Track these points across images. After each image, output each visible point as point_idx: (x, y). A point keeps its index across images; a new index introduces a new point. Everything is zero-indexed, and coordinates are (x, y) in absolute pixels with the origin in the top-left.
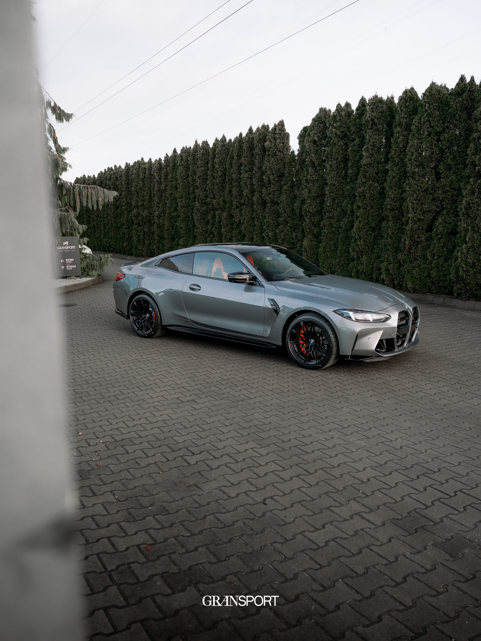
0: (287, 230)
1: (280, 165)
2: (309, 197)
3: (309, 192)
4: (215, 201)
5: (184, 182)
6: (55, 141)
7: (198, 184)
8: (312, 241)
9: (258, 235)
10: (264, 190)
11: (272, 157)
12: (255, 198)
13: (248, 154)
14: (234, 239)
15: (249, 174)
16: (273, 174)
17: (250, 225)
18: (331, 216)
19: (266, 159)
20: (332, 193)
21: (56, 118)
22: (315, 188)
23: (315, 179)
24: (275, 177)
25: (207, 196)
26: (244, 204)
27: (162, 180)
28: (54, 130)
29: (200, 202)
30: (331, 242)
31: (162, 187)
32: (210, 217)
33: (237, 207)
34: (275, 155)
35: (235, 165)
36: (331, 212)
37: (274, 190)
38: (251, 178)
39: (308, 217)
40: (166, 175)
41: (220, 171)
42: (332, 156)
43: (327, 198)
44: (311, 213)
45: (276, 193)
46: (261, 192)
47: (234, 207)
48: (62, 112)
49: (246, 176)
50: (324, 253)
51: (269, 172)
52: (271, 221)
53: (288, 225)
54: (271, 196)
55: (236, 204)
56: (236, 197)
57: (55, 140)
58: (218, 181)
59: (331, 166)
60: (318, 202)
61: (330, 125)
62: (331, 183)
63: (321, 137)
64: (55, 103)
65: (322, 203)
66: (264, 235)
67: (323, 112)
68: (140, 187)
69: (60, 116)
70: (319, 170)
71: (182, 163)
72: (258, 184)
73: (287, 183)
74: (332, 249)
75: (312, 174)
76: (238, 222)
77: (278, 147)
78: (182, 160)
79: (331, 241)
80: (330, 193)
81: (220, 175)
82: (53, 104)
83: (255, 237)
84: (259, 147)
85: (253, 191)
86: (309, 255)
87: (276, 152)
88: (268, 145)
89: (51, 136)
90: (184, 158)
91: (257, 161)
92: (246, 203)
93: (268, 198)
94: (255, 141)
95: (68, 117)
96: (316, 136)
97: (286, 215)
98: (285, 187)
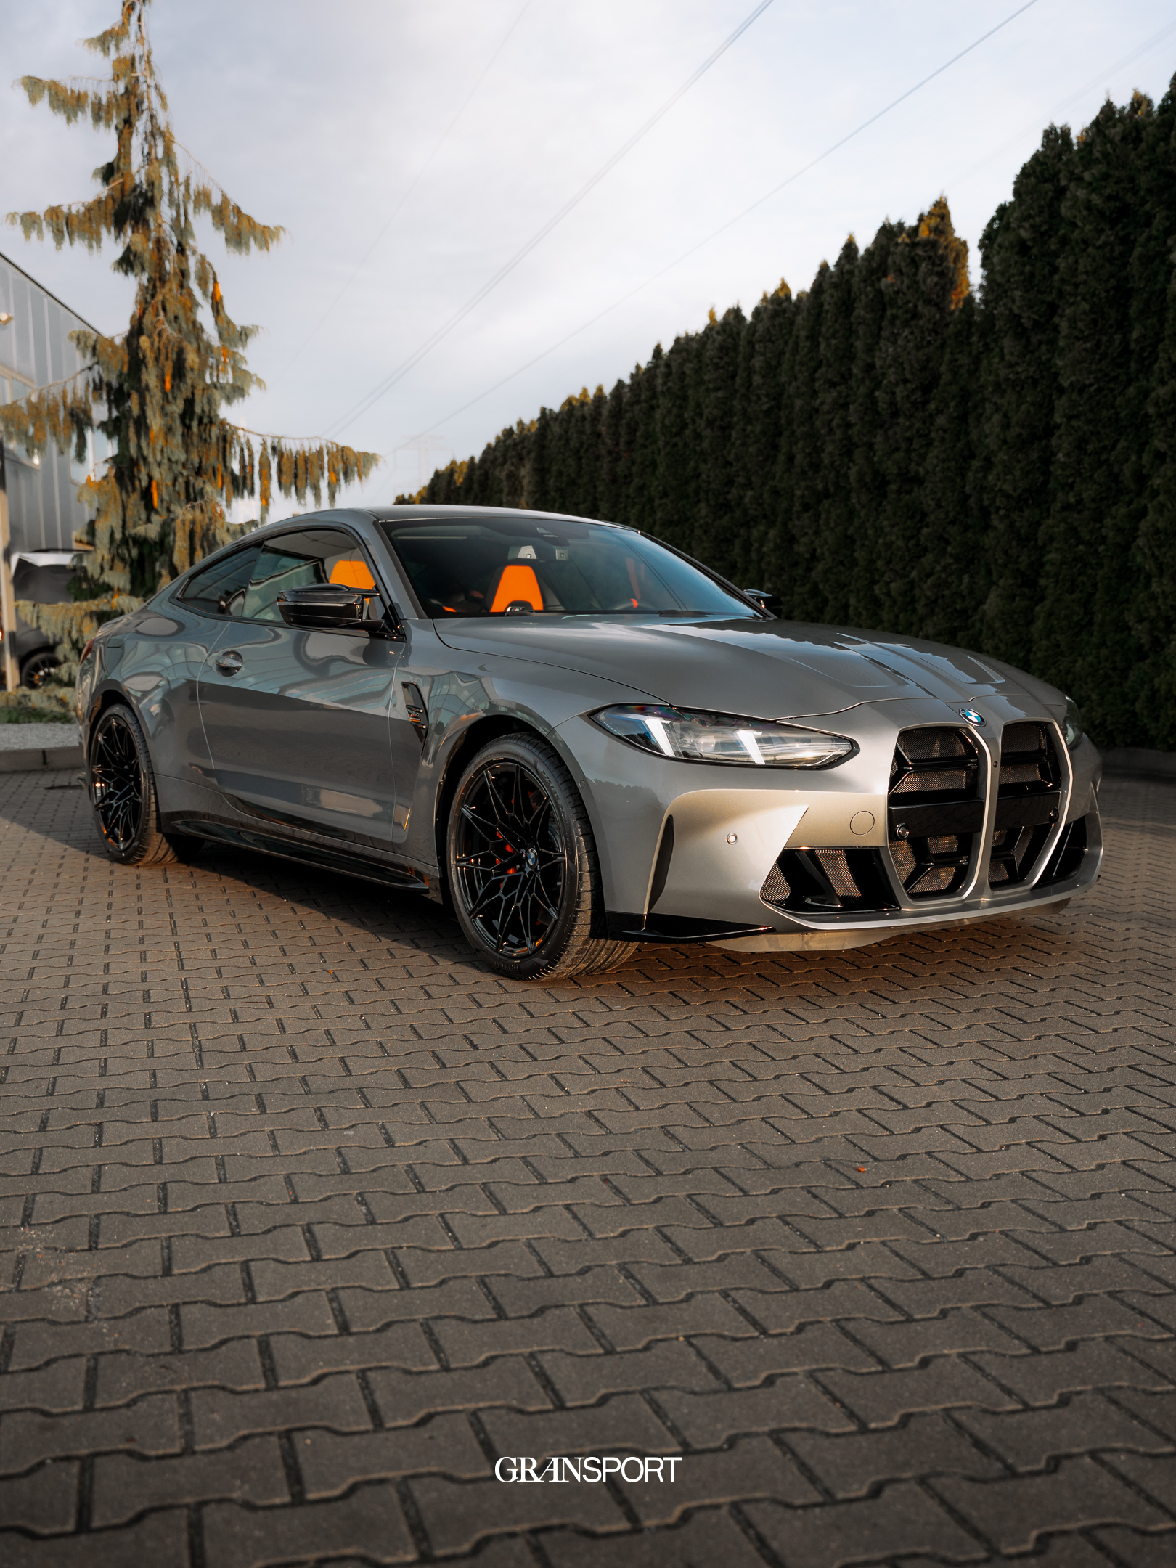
0: (944, 569)
1: (931, 349)
2: (1005, 442)
3: (1006, 426)
4: (750, 493)
5: (675, 445)
6: (217, 307)
7: (705, 444)
8: (1013, 597)
9: (862, 594)
10: (879, 439)
11: (906, 324)
12: (853, 472)
13: (837, 326)
14: (796, 613)
15: (840, 393)
16: (905, 381)
17: (842, 563)
18: (1072, 500)
19: (885, 334)
20: (1077, 417)
21: (227, 240)
22: (1023, 407)
23: (1023, 376)
24: (913, 391)
25: (730, 482)
26: (826, 495)
27: (622, 446)
28: (214, 273)
29: (712, 502)
30: (1074, 596)
31: (621, 468)
32: (737, 549)
33: (806, 507)
34: (915, 315)
35: (804, 368)
36: (1071, 486)
37: (908, 434)
38: (845, 406)
39: (1001, 512)
40: (632, 430)
41: (767, 395)
42: (1076, 286)
43: (1060, 437)
44: (1008, 496)
45: (915, 446)
46: (870, 446)
47: (797, 507)
48: (245, 223)
49: (829, 400)
50: (1048, 637)
51: (892, 376)
52: (900, 543)
53: (949, 549)
54: (898, 456)
55: (803, 496)
56: (804, 473)
57: (217, 303)
58: (758, 429)
59: (1073, 322)
60: (1034, 455)
61: (1070, 181)
62: (1071, 384)
63: (1045, 228)
64: (224, 196)
65: (1047, 459)
66: (877, 589)
67: (1055, 139)
68: (569, 475)
69: (239, 235)
70: (1040, 343)
71: (670, 384)
72: (862, 419)
73: (947, 406)
74: (1075, 618)
75: (1014, 359)
76: (807, 556)
77: (923, 288)
78: (668, 375)
79: (1072, 592)
80: (1070, 418)
81: (765, 407)
82: (216, 200)
83: (852, 601)
84: (867, 296)
85: (848, 450)
86: (1003, 647)
87: (916, 306)
88: (892, 285)
89: (205, 293)
90: (674, 370)
91: (859, 344)
92: (832, 490)
93: (889, 463)
94: (856, 280)
95: (265, 236)
96: (1027, 225)
97: (942, 516)
98: (941, 421)
